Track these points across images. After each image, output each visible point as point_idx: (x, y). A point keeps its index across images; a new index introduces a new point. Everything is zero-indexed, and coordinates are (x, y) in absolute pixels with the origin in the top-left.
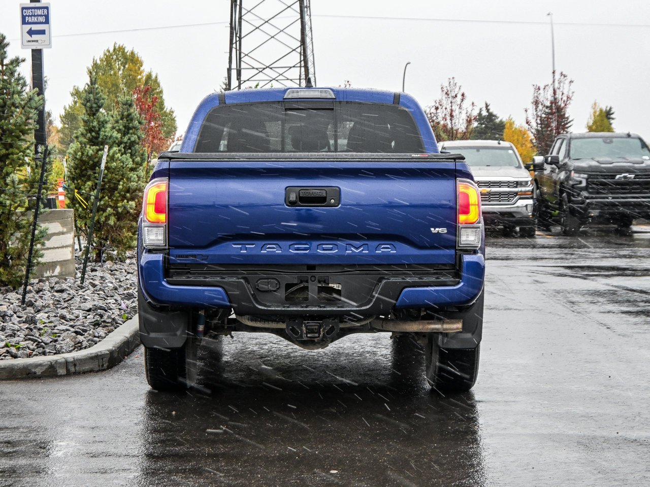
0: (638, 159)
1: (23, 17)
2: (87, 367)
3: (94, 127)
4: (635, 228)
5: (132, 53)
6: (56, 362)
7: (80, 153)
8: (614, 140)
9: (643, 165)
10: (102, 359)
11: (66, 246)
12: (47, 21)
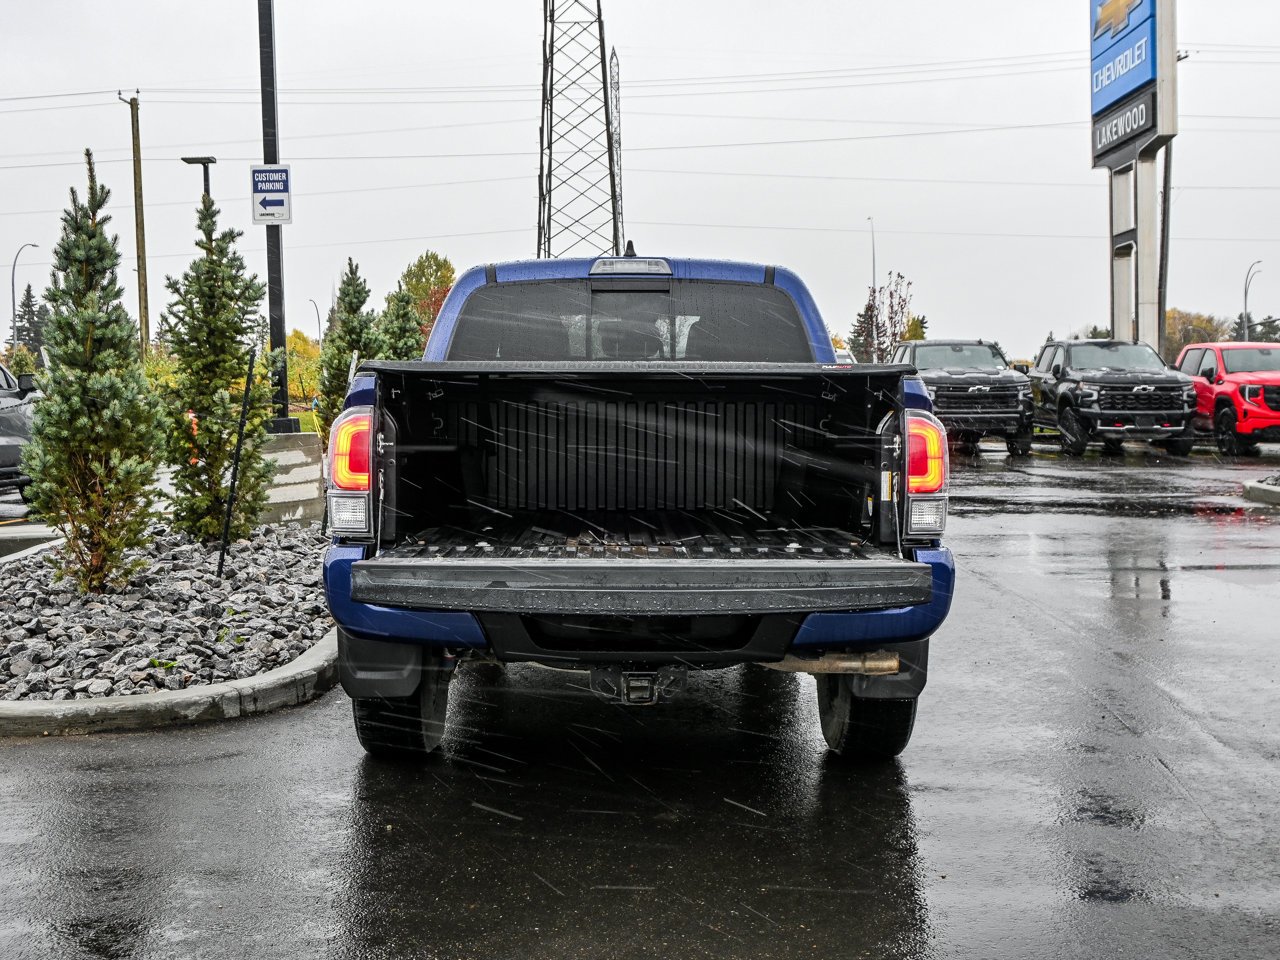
0: (990, 369)
1: (255, 184)
2: (275, 701)
3: (355, 328)
4: (983, 445)
5: (445, 261)
6: (223, 696)
7: (336, 361)
8: (964, 347)
9: (1000, 376)
10: (304, 685)
11: (311, 481)
12: (286, 189)
